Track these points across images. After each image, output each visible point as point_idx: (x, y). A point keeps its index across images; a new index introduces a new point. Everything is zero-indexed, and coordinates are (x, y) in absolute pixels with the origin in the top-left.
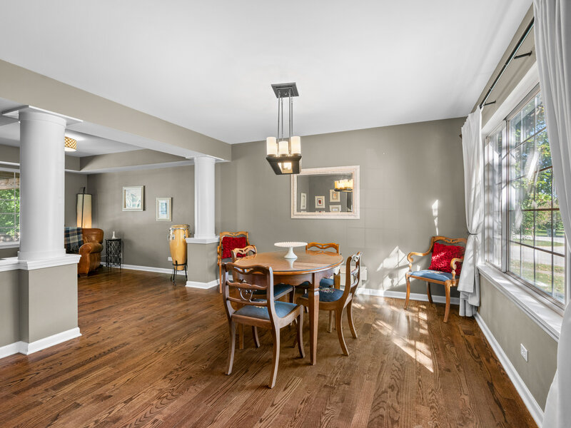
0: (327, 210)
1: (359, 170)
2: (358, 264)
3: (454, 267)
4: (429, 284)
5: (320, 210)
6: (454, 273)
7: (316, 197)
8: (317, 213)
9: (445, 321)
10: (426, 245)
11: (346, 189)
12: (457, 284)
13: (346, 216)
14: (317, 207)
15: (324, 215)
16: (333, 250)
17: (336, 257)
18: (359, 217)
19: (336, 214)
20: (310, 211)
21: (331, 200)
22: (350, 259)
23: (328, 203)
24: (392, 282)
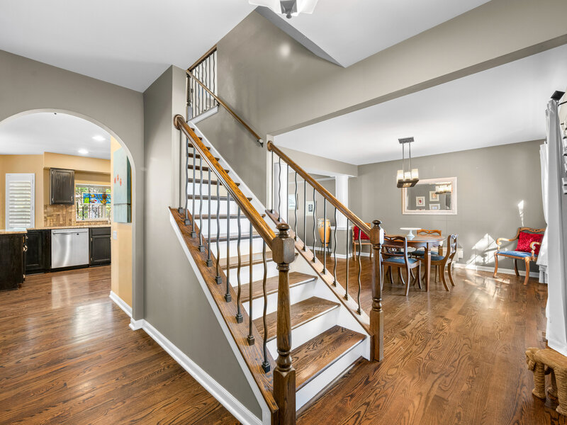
0: (427, 208)
1: (456, 181)
2: (455, 241)
3: (534, 248)
4: (516, 261)
5: (420, 208)
6: (533, 252)
7: (417, 198)
8: (417, 211)
9: (525, 284)
10: (514, 234)
11: (445, 192)
12: (536, 260)
13: (445, 212)
14: (417, 205)
15: (424, 212)
16: (437, 234)
17: (439, 238)
18: (456, 214)
19: (435, 211)
20: (411, 209)
21: (431, 200)
22: (450, 237)
23: (428, 202)
24: (484, 260)
